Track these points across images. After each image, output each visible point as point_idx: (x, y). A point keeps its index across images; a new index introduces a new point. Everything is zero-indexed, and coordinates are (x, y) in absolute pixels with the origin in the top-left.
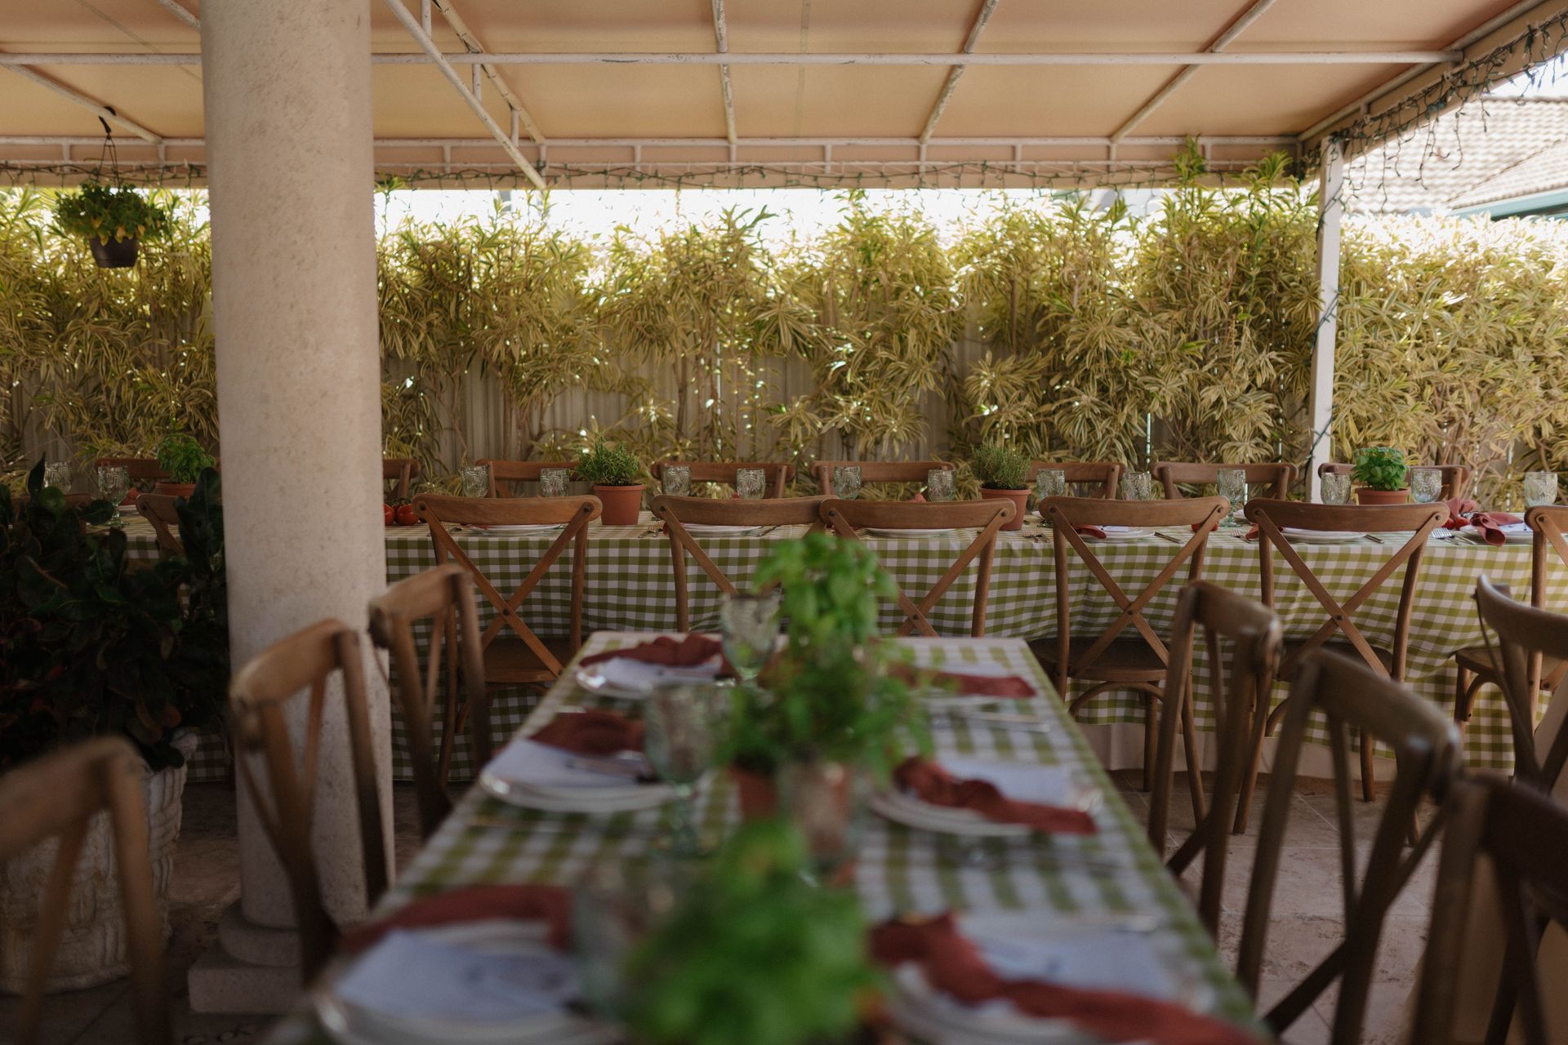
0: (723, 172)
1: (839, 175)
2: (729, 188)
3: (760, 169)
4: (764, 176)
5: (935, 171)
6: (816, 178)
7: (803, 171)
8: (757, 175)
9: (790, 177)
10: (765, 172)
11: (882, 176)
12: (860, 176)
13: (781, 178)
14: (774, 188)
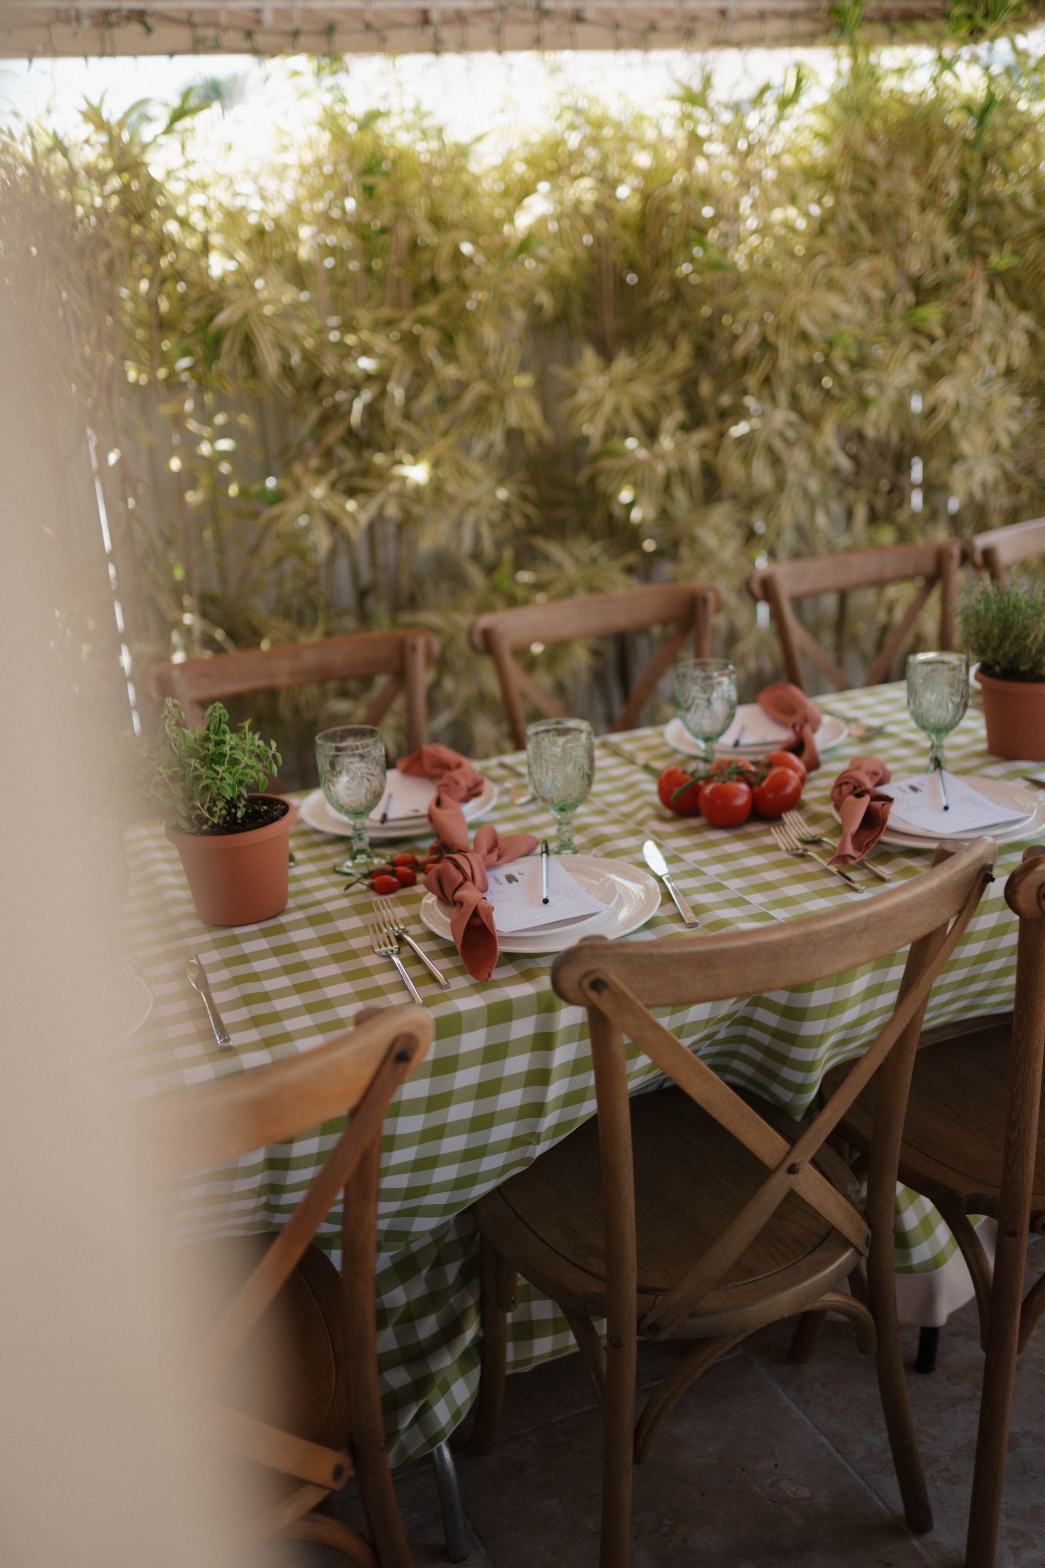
0: (67, 21)
1: (290, 27)
2: (86, 55)
3: (139, 16)
4: (149, 30)
5: (460, 18)
6: (249, 34)
7: (224, 19)
8: (135, 29)
9: (202, 32)
10: (150, 21)
11: (368, 27)
12: (330, 30)
13: (182, 35)
14: (171, 54)
